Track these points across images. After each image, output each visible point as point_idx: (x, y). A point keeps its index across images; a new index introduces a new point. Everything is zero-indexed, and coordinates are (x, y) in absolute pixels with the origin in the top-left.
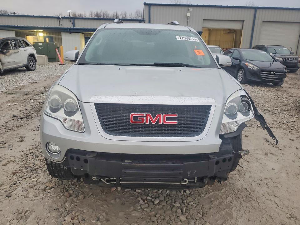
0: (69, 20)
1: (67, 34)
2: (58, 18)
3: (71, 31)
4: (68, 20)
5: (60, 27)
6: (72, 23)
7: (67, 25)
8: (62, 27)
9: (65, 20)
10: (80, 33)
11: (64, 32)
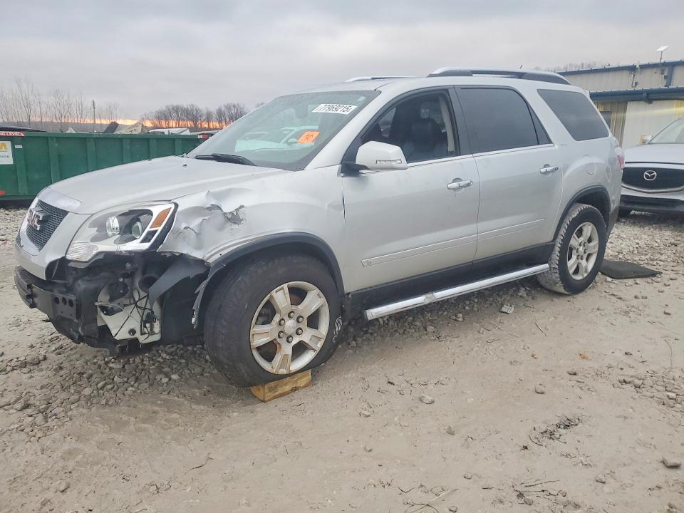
0: (659, 71)
1: (642, 104)
2: (632, 69)
3: (652, 96)
4: (655, 70)
5: (633, 89)
6: (666, 77)
7: (653, 82)
8: (639, 88)
9: (648, 73)
10: (676, 101)
11: (633, 100)
